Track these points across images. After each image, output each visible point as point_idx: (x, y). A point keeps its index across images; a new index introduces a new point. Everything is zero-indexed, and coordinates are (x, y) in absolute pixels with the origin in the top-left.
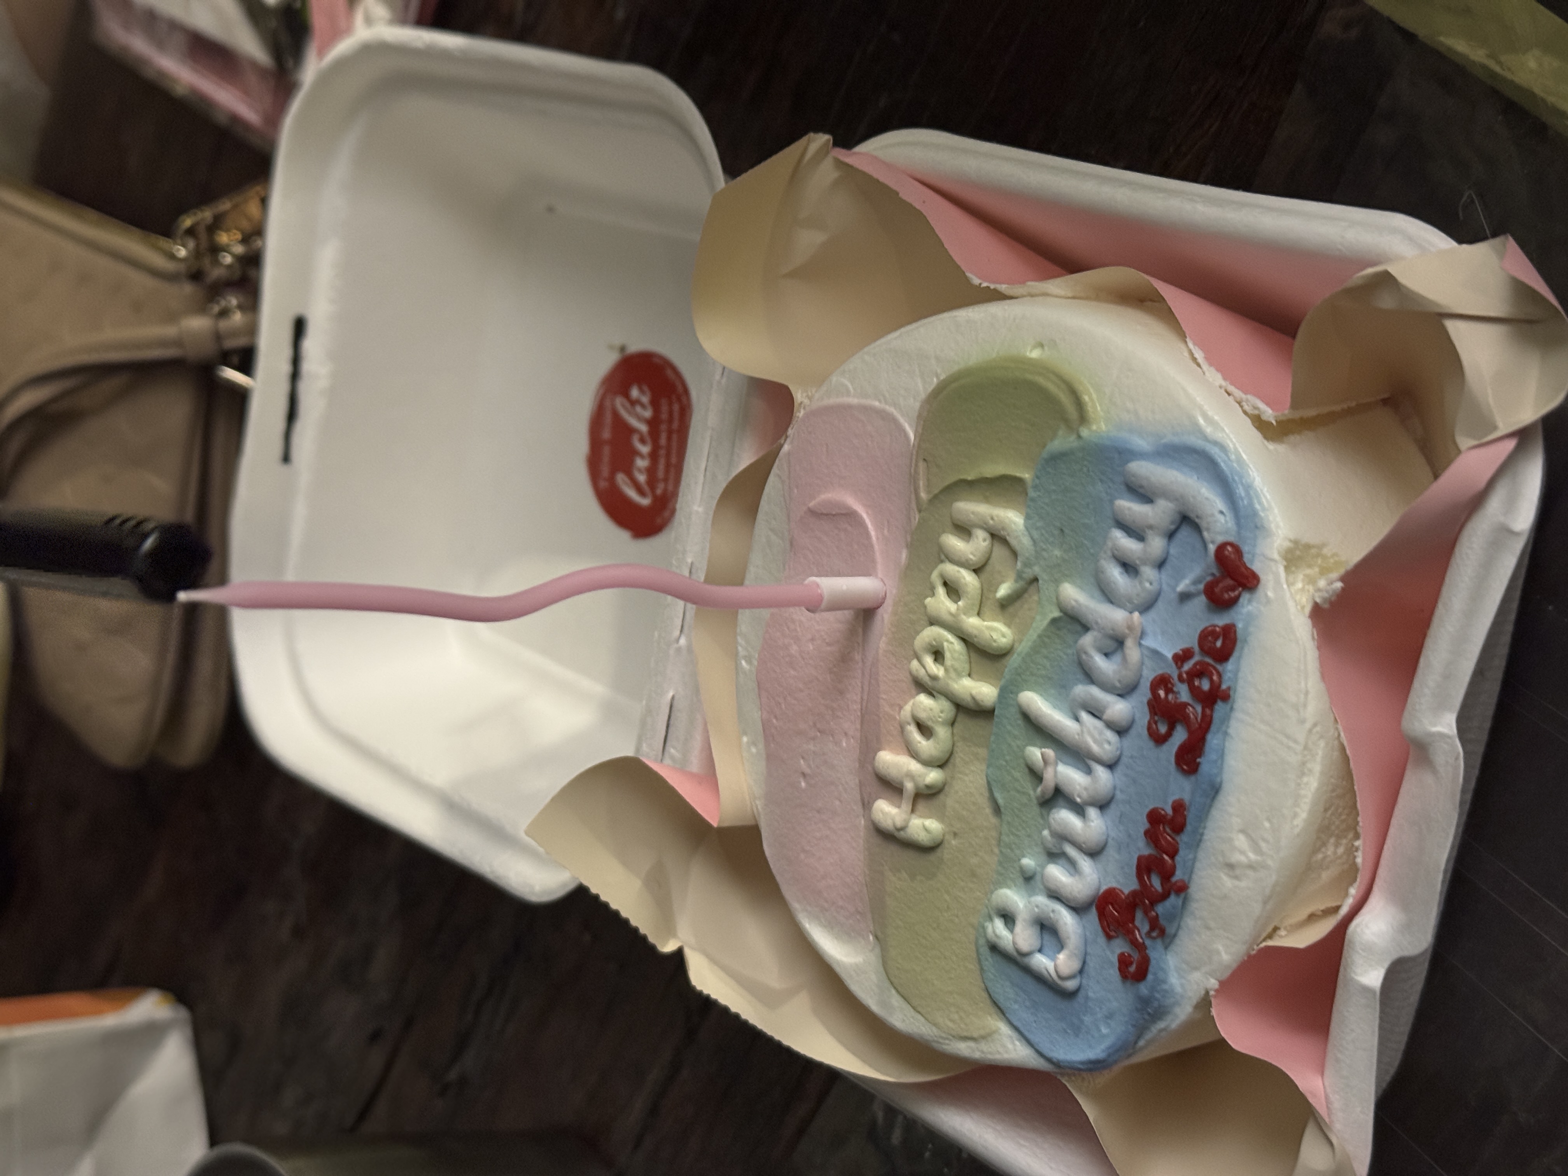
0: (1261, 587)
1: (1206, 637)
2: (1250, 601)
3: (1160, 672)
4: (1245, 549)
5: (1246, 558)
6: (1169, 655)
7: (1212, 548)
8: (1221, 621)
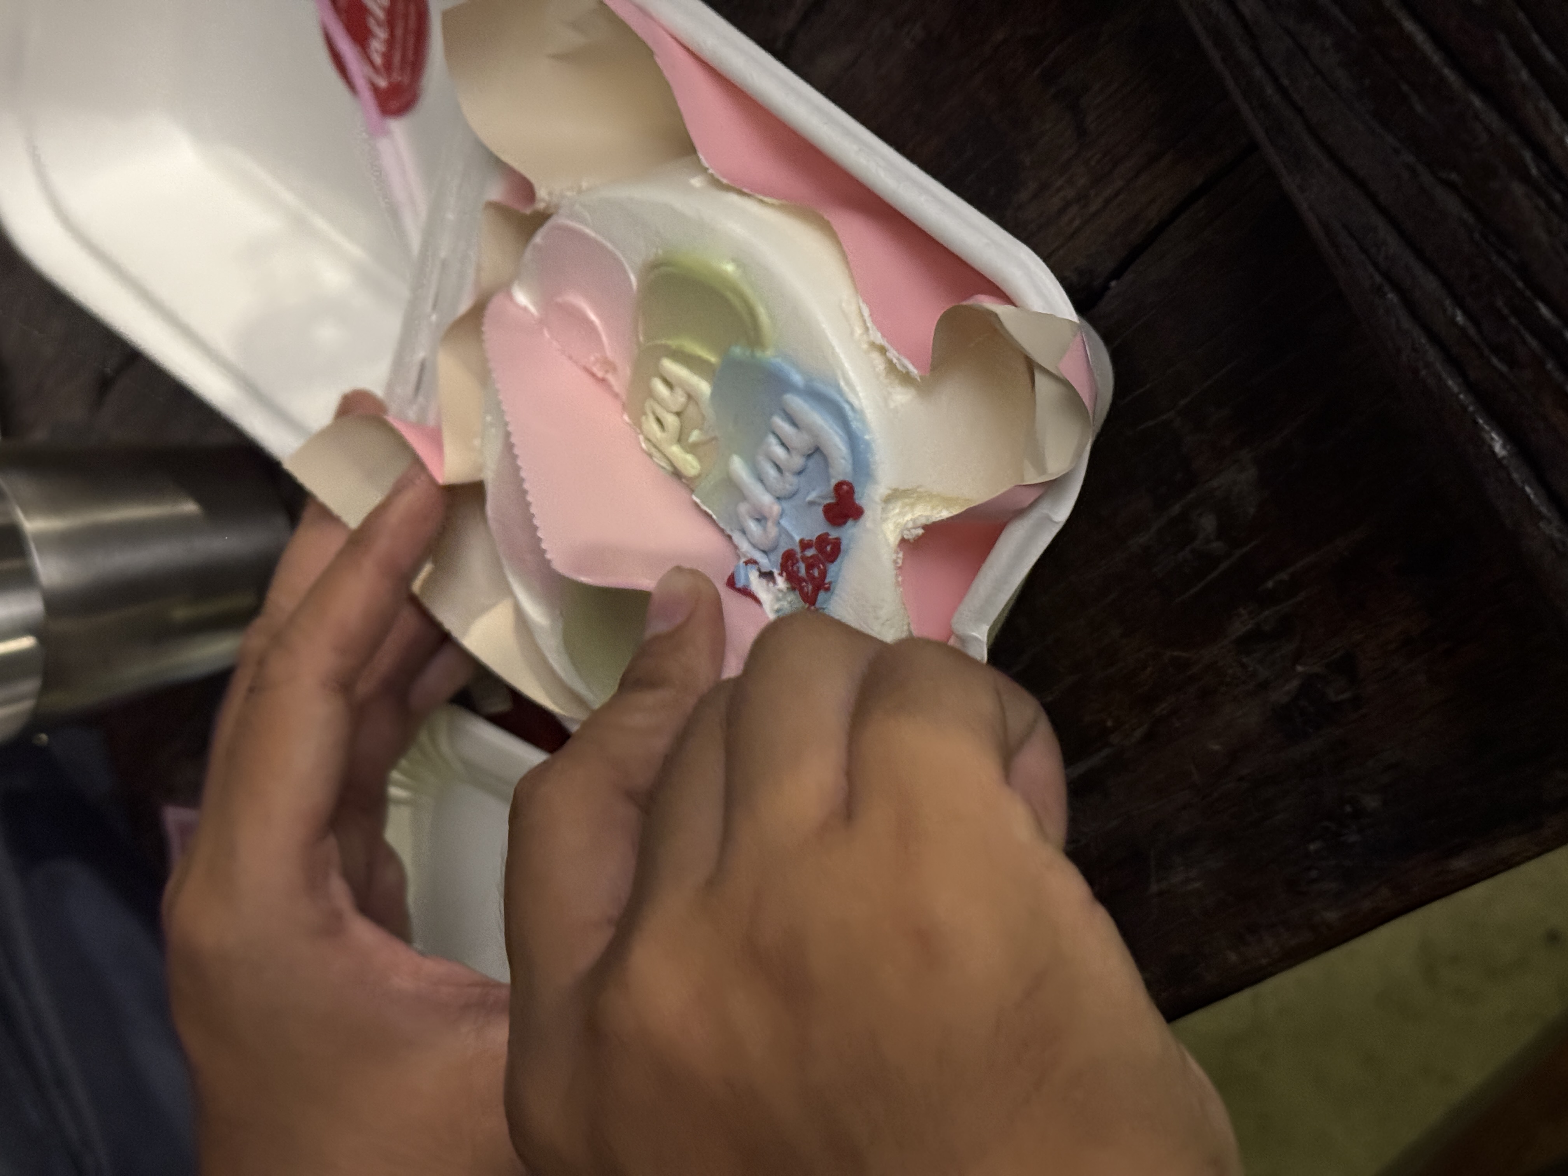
0: (863, 519)
1: (822, 540)
2: (854, 526)
3: (790, 547)
4: (857, 489)
5: (856, 496)
6: (797, 538)
7: (834, 482)
8: (834, 534)
